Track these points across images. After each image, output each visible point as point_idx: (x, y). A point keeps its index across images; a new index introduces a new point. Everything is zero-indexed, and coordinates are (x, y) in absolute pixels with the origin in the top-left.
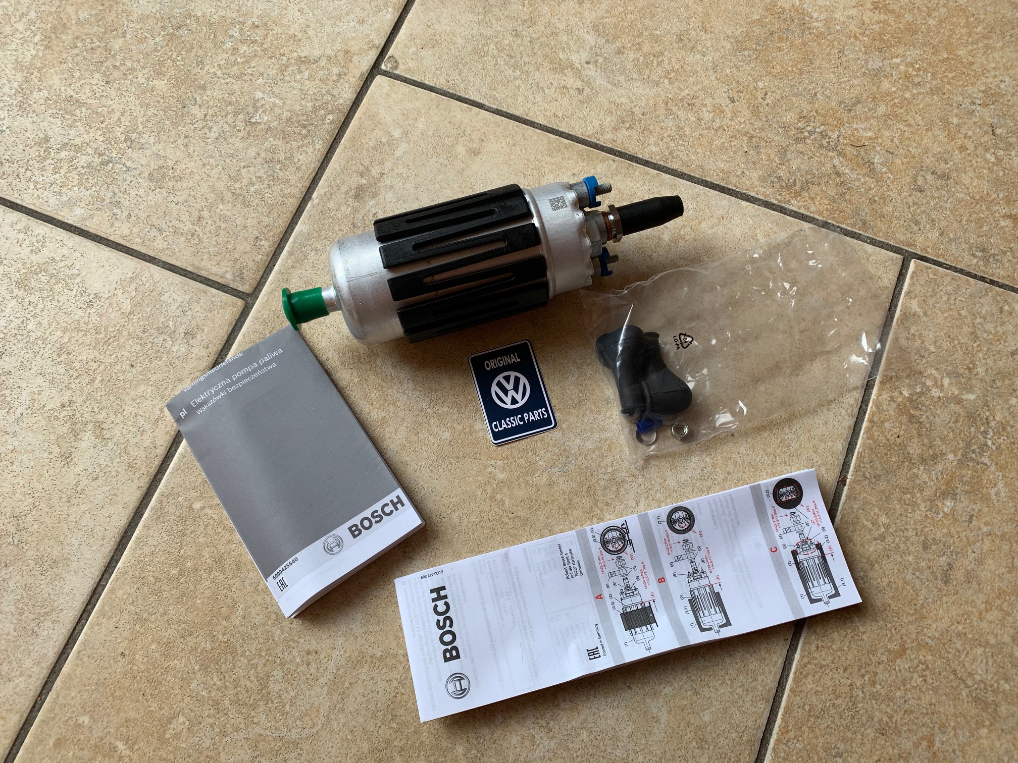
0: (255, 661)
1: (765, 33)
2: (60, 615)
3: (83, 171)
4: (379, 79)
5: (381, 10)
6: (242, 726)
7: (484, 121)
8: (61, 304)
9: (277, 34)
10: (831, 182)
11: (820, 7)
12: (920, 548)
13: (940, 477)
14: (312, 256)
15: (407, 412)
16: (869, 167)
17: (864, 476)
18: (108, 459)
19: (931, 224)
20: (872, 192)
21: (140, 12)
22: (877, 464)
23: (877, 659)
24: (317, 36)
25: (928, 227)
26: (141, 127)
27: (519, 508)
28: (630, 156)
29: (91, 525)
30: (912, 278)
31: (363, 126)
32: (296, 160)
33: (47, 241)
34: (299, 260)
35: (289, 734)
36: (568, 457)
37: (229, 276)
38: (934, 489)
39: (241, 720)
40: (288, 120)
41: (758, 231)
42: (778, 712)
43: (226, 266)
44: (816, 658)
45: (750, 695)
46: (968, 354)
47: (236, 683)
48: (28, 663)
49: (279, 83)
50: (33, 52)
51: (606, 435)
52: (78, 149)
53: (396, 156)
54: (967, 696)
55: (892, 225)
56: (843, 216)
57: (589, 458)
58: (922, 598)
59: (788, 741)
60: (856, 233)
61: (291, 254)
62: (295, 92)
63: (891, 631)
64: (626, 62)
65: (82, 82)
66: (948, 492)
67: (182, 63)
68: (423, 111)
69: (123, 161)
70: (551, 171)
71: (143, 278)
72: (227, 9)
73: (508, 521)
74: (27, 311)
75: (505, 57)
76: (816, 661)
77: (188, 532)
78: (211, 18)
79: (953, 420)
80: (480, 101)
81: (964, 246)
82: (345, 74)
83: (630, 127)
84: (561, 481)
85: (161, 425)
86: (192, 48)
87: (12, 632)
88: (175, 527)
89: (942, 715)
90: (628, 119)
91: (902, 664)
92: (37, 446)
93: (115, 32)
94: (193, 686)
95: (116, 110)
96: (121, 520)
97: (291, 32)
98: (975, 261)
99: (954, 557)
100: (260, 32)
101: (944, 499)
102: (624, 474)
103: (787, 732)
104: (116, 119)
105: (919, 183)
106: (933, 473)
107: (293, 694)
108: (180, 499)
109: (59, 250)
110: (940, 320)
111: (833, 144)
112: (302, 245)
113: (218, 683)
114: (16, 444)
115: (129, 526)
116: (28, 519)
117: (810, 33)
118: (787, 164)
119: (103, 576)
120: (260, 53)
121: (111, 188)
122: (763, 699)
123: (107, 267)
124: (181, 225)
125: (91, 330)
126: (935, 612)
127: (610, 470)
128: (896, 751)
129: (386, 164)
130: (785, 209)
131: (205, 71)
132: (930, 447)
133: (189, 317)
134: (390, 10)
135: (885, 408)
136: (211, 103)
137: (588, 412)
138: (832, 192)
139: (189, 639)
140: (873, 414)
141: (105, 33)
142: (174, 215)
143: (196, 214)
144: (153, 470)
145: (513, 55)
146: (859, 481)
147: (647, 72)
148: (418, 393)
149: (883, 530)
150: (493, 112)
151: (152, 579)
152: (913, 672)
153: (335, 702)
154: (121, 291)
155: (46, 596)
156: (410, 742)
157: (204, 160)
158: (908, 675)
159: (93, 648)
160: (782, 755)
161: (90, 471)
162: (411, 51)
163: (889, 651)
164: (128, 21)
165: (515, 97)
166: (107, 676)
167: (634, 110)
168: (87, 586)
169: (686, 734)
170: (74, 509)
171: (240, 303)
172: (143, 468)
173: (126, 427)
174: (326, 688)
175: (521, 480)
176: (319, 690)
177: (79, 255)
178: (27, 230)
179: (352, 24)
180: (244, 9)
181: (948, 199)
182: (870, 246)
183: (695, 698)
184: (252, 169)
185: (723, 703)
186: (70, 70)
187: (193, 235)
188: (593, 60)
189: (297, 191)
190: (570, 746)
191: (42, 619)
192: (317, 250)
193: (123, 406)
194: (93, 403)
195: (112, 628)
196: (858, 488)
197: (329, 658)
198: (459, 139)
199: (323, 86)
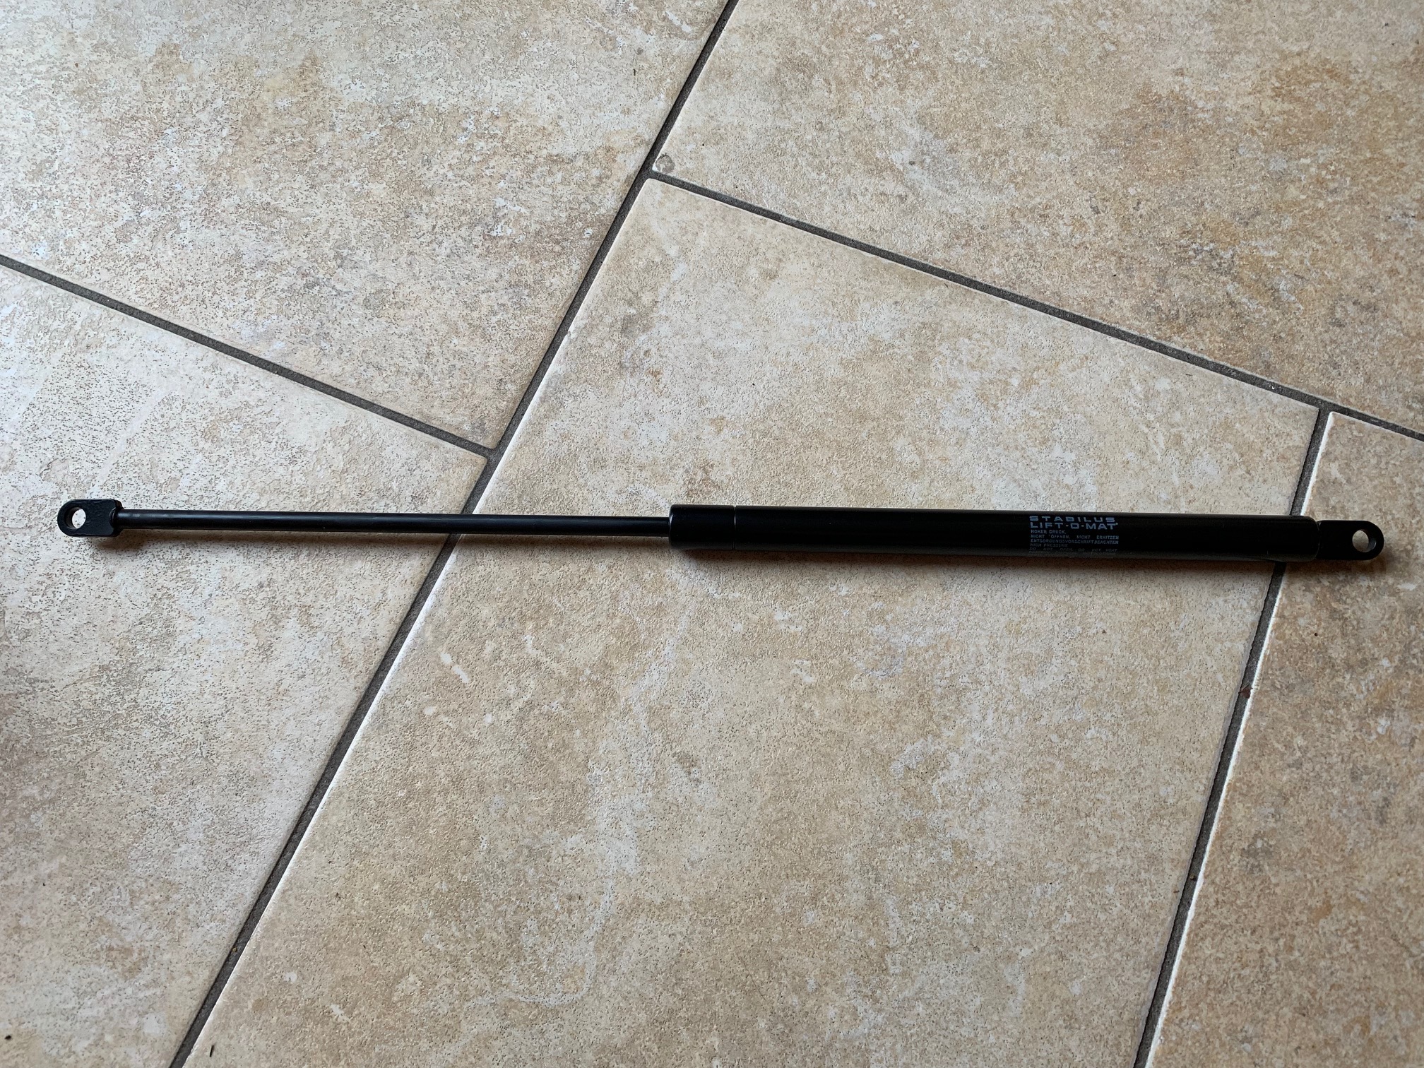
0: (503, 907)
1: (1137, 127)
2: (260, 845)
3: (283, 296)
4: (649, 183)
5: (651, 97)
6: (488, 988)
7: (782, 237)
8: (257, 459)
9: (521, 126)
10: (1224, 314)
11: (1207, 94)
12: (1347, 778)
13: (1371, 688)
14: (569, 403)
15: (689, 597)
16: (1273, 295)
17: (1273, 685)
18: (317, 653)
19: (1354, 367)
20: (1278, 327)
21: (352, 100)
22: (1289, 670)
23: (1294, 918)
24: (571, 129)
25: (1350, 371)
26: (353, 243)
27: (833, 721)
28: (968, 279)
29: (297, 734)
30: (1330, 435)
31: (631, 242)
32: (548, 284)
33: (240, 381)
34: (553, 408)
35: (547, 999)
36: (893, 657)
37: (467, 427)
38: (1364, 703)
39: (486, 980)
40: (538, 233)
41: (1131, 376)
42: (1167, 984)
43: (463, 415)
44: (1215, 916)
45: (1132, 962)
46: (1405, 532)
47: (480, 935)
48: (221, 904)
49: (526, 187)
50: (221, 149)
51: (943, 630)
52: (277, 267)
53: (672, 280)
54: (1412, 968)
55: (1304, 369)
56: (1240, 356)
57: (921, 659)
58: (1351, 841)
59: (1182, 1020)
60: (1257, 378)
61: (543, 400)
62: (545, 199)
63: (1311, 883)
64: (960, 163)
65: (281, 186)
66: (1382, 708)
67: (405, 162)
68: (705, 224)
69: (332, 282)
70: (867, 299)
71: (359, 429)
72: (460, 96)
73: (818, 736)
74: (216, 468)
75: (808, 156)
76: (1216, 920)
77: (418, 744)
78: (441, 108)
79: (1387, 616)
80: (777, 211)
81: (1397, 395)
82: (608, 177)
83: (967, 244)
84: (886, 686)
85: (383, 611)
86: (417, 144)
87: (200, 865)
88: (401, 738)
89: (1380, 992)
90: (963, 234)
91: (1327, 925)
92: (230, 635)
93: (321, 125)
94: (426, 937)
95: (323, 220)
96: (333, 729)
97: (540, 123)
98: (1412, 414)
99: (1392, 790)
100: (501, 124)
101: (1377, 716)
102: (966, 679)
103: (1180, 1009)
104: (322, 232)
105: (1338, 316)
106: (1363, 683)
107: (551, 949)
108: (408, 703)
109: (254, 393)
110: (1368, 487)
111: (1226, 265)
112: (558, 390)
113: (457, 934)
114: (204, 632)
115: (343, 736)
116: (219, 726)
117: (1194, 127)
118: (1167, 290)
119: (312, 797)
120: (501, 150)
121: (317, 317)
122: (1148, 967)
123: (314, 415)
124: (406, 364)
125: (295, 492)
126: (1368, 860)
127: (948, 675)
128: (1321, 1036)
129: (660, 289)
130: (1165, 347)
131: (432, 172)
132: (1358, 650)
133: (418, 477)
134: (662, 96)
135: (1298, 600)
136: (441, 212)
137: (918, 601)
138: (1225, 326)
139: (419, 878)
140: (1283, 607)
141: (310, 125)
142: (397, 350)
143: (424, 350)
144: (373, 667)
145: (817, 153)
146: (1267, 691)
147: (987, 175)
148: (702, 574)
149: (1298, 754)
150: (792, 225)
151: (373, 802)
152: (1342, 936)
153: (605, 961)
154: (331, 443)
155: (242, 821)
156: (699, 1013)
157: (433, 282)
158: (1334, 939)
159: (301, 887)
160: (1174, 1038)
161: (295, 665)
162: (689, 148)
163: (1310, 908)
164: (337, 111)
165: (820, 206)
166: (319, 922)
167: (972, 223)
168: (291, 811)
169: (1050, 1010)
170: (275, 713)
171: (481, 460)
172: (361, 664)
173: (338, 613)
174: (592, 943)
175: (835, 685)
176: (583, 944)
177: (279, 399)
178: (214, 367)
179: (615, 114)
180: (480, 96)
181: (1375, 336)
182: (1276, 395)
183: (1060, 964)
184: (493, 294)
185: (1097, 971)
186: (266, 171)
187: (420, 375)
188: (918, 159)
189: (549, 322)
190: (903, 1021)
191: (238, 849)
192: (575, 396)
193: (336, 587)
194: (298, 582)
195: (324, 861)
196: (1265, 700)
197: (596, 905)
198: (751, 259)
199: (580, 191)
